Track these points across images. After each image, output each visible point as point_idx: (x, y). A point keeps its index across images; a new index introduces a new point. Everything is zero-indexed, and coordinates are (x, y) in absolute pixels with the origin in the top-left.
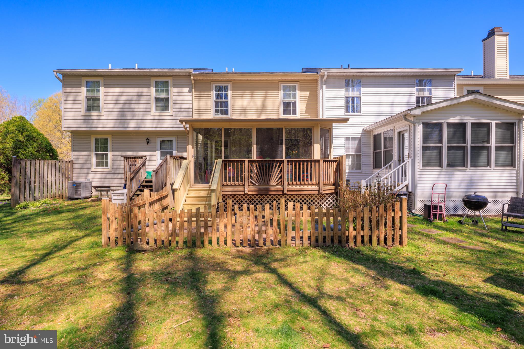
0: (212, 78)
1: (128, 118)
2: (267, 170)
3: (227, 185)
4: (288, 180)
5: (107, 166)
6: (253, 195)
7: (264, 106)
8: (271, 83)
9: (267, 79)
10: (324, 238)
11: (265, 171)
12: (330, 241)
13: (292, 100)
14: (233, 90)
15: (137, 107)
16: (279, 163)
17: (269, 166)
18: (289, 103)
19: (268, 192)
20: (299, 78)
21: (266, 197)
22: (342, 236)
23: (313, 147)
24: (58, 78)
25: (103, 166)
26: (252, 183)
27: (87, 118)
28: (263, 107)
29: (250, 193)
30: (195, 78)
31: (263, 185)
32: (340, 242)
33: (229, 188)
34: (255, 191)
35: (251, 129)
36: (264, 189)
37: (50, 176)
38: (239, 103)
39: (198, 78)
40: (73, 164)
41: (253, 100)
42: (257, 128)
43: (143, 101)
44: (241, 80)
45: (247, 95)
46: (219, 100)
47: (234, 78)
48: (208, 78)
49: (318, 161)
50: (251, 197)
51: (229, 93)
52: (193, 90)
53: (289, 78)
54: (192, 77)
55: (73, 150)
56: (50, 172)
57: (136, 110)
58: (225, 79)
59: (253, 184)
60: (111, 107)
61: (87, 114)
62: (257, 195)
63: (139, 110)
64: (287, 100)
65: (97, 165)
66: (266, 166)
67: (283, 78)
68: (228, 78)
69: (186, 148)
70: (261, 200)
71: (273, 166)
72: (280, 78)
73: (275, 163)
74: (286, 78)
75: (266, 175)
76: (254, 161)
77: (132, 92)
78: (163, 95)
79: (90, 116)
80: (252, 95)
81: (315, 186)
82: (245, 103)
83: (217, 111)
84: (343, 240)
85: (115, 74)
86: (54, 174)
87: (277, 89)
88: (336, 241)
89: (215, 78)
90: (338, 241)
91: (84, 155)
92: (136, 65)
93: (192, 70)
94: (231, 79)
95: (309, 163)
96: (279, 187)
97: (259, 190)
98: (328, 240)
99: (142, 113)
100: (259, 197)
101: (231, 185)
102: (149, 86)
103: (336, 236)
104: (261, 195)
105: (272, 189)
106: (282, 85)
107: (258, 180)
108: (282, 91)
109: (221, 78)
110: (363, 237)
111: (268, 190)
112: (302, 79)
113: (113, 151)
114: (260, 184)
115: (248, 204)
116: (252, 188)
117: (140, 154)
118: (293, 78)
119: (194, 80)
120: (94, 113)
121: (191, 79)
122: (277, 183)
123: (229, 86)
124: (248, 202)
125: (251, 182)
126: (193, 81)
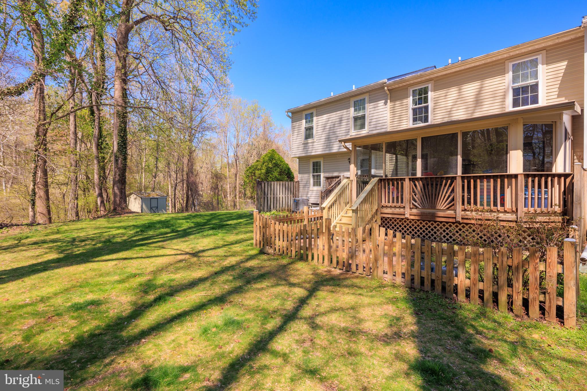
0: (408, 83)
1: (333, 141)
2: (434, 190)
3: (387, 207)
4: (463, 204)
5: (320, 185)
6: (413, 220)
7: (478, 101)
8: (492, 66)
9: (483, 62)
10: (422, 279)
11: (430, 191)
12: (429, 285)
13: (530, 82)
14: (435, 90)
15: (339, 130)
16: (449, 181)
17: (437, 185)
18: (525, 89)
19: (435, 218)
20: (543, 45)
21: (429, 224)
22: (448, 284)
23: (508, 155)
24: (289, 116)
25: (317, 185)
26: (415, 206)
27: (306, 145)
28: (477, 103)
29: (412, 217)
30: (390, 88)
31: (428, 209)
32: (444, 289)
33: (389, 210)
34: (418, 215)
35: (416, 140)
36: (430, 213)
37: (281, 193)
38: (442, 103)
39: (393, 87)
40: (299, 184)
41: (461, 96)
42: (422, 138)
43: (344, 123)
44: (446, 74)
45: (453, 92)
46: (418, 106)
47: (436, 75)
48: (404, 84)
49: (516, 176)
50: (410, 222)
51: (430, 94)
52: (389, 101)
53: (523, 51)
54: (386, 88)
55: (299, 173)
56: (281, 191)
57: (338, 133)
58: (424, 79)
59: (417, 207)
60: (321, 133)
61: (306, 142)
62: (418, 220)
63: (341, 132)
64: (520, 84)
65: (314, 185)
66: (432, 185)
67: (511, 54)
68: (428, 77)
69: (349, 167)
70: (435, 227)
71: (441, 185)
72: (505, 56)
73: (444, 181)
74: (517, 52)
75: (432, 195)
76: (417, 179)
77: (334, 116)
78: (360, 114)
79: (307, 143)
80: (460, 90)
81: (512, 215)
82: (450, 104)
83: (415, 120)
84: (448, 289)
85: (323, 103)
86: (284, 192)
87: (503, 72)
88: (438, 287)
89: (412, 82)
90: (441, 288)
91: (306, 176)
92: (354, 86)
93: (386, 80)
94: (432, 76)
95: (499, 180)
96: (450, 212)
97: (421, 215)
98: (427, 283)
99: (344, 134)
100: (421, 223)
101: (391, 207)
102: (348, 107)
103: (439, 281)
104: (424, 221)
105: (441, 214)
106: (511, 65)
107: (422, 203)
108: (511, 73)
109: (419, 80)
110: (481, 292)
111: (434, 215)
112: (550, 43)
113: (324, 172)
114: (424, 207)
115: (395, 230)
116: (415, 211)
117: (336, 174)
118: (530, 49)
119: (388, 90)
120: (310, 140)
121: (385, 91)
122: (448, 206)
123: (430, 86)
124: (395, 228)
125: (413, 204)
126: (387, 92)
